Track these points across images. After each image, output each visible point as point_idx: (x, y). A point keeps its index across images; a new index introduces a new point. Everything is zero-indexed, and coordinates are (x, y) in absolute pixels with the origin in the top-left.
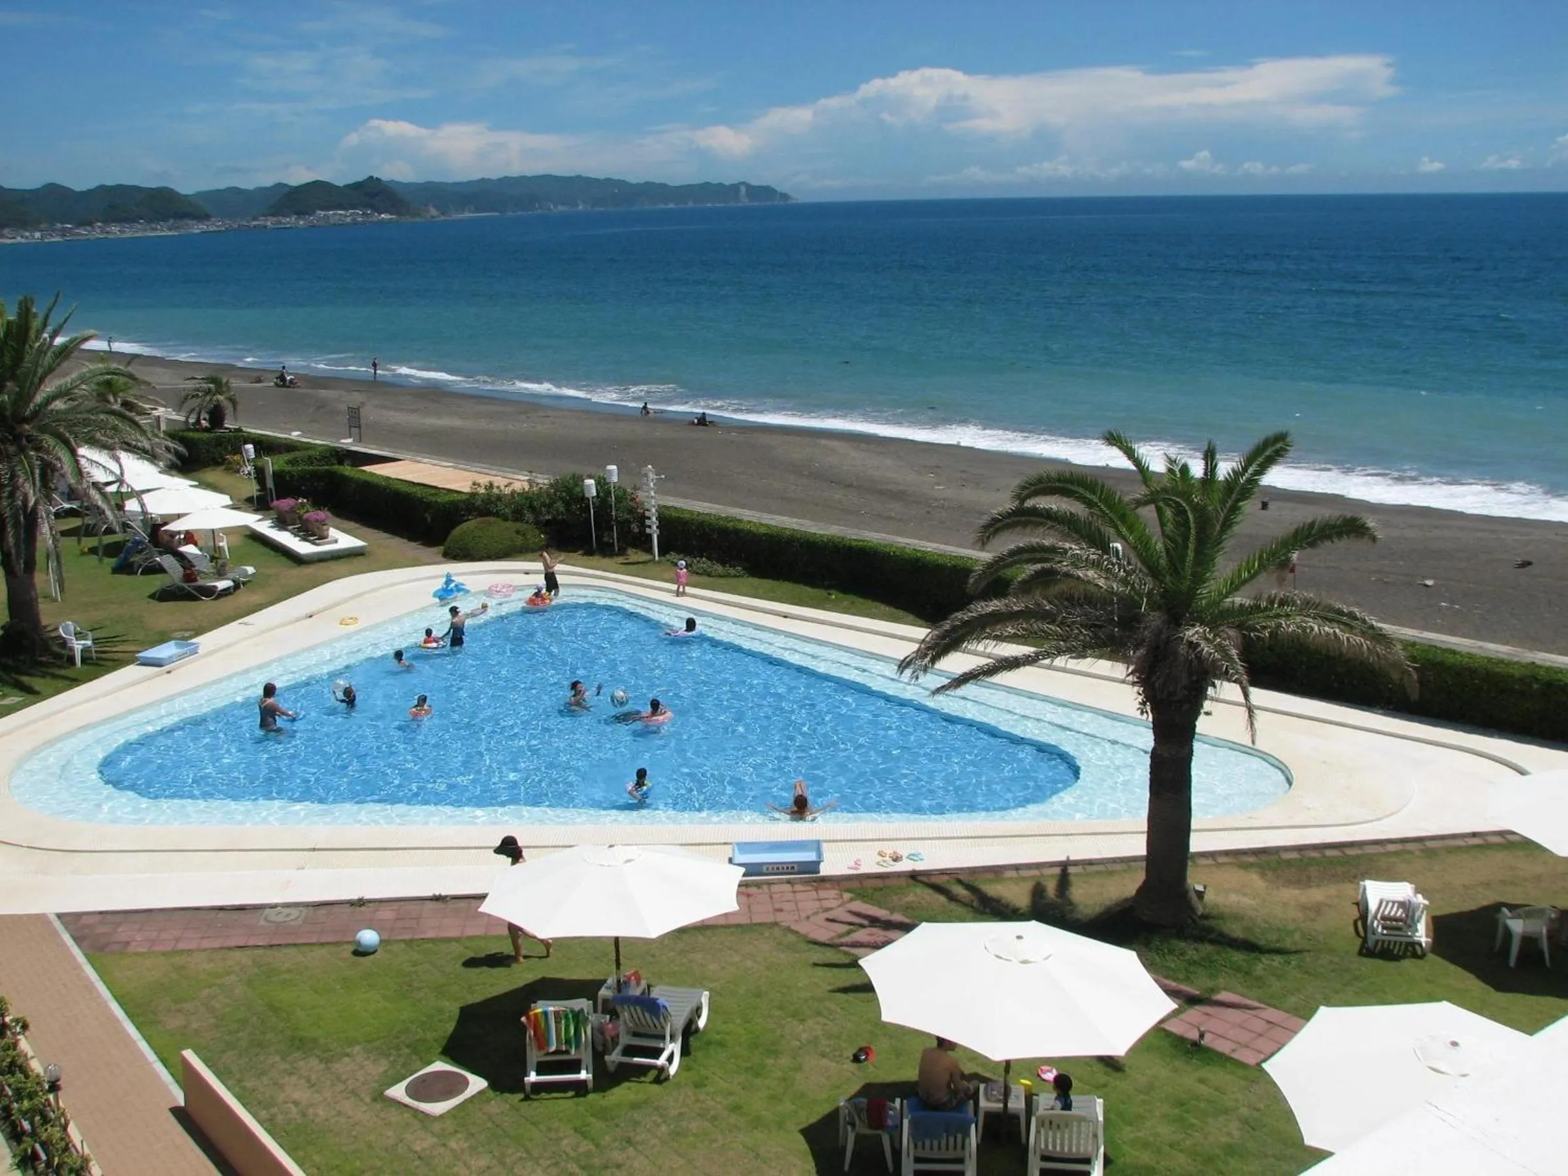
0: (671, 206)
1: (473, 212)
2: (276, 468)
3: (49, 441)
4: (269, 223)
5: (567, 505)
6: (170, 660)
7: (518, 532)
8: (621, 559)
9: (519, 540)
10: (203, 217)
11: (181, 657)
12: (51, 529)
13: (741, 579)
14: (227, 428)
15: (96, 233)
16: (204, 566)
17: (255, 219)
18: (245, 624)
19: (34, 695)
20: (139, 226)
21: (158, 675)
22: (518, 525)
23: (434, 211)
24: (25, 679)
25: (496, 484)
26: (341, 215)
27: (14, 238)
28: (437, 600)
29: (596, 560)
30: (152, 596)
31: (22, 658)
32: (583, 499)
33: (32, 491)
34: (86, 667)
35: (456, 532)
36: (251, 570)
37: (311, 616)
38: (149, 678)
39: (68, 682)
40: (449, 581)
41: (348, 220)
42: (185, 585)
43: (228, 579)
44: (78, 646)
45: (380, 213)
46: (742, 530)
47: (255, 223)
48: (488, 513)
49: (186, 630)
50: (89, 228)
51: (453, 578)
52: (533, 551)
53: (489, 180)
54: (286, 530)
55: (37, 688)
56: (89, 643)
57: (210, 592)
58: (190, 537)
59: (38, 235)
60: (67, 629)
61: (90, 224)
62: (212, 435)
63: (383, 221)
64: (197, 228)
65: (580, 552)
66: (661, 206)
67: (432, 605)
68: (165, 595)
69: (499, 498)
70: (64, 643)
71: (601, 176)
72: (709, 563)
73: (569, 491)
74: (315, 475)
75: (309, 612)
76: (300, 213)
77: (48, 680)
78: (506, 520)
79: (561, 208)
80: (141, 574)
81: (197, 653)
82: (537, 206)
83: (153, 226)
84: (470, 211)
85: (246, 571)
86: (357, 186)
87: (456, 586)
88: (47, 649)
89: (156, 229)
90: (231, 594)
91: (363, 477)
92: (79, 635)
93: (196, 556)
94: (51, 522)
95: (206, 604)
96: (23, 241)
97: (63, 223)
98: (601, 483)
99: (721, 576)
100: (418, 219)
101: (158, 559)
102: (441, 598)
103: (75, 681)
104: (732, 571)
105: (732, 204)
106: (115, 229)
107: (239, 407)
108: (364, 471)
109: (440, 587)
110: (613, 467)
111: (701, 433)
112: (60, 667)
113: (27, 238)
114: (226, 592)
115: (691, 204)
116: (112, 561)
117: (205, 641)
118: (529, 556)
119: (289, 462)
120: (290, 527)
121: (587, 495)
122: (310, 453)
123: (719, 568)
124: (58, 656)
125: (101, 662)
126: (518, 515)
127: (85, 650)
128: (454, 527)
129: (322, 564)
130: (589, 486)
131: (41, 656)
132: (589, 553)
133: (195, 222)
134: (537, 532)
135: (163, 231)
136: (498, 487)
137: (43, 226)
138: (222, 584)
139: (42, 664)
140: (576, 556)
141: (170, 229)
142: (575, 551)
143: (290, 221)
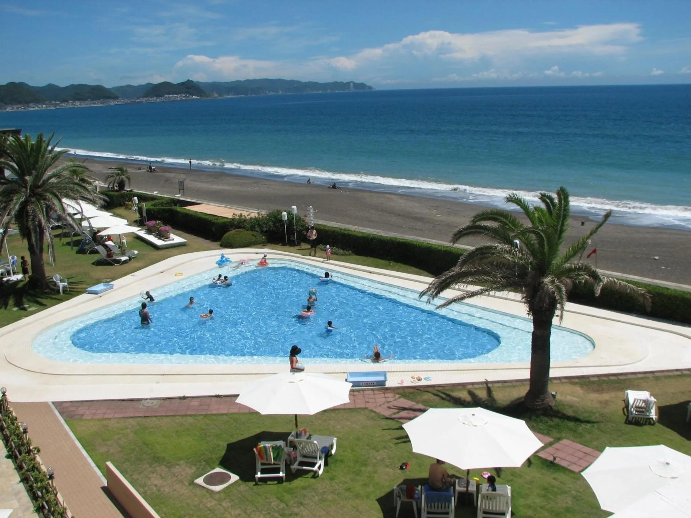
0: (320, 92)
1: (233, 95)
2: (147, 207)
3: (49, 196)
4: (144, 100)
5: (274, 223)
6: (101, 292)
7: (253, 235)
8: (298, 247)
9: (254, 239)
10: (115, 98)
11: (106, 290)
12: (50, 234)
13: (351, 256)
14: (126, 190)
15: (69, 105)
16: (116, 250)
17: (138, 98)
18: (134, 276)
19: (44, 306)
20: (87, 102)
21: (95, 298)
22: (253, 233)
23: (216, 95)
24: (39, 300)
25: (243, 215)
26: (176, 96)
27: (34, 108)
29: (287, 248)
30: (93, 264)
31: (38, 290)
32: (281, 221)
33: (43, 219)
34: (64, 295)
35: (226, 235)
36: (136, 252)
37: (162, 273)
38: (92, 299)
39: (56, 301)
40: (223, 257)
41: (179, 99)
42: (107, 259)
43: (126, 256)
44: (61, 285)
45: (192, 96)
46: (352, 235)
47: (138, 100)
48: (240, 227)
49: (108, 278)
50: (66, 103)
51: (225, 256)
52: (260, 244)
53: (240, 81)
54: (152, 235)
55: (44, 303)
56: (66, 284)
57: (118, 262)
58: (109, 238)
59: (44, 106)
60: (57, 278)
61: (67, 101)
62: (119, 193)
63: (193, 99)
64: (113, 103)
65: (280, 244)
66: (316, 92)
67: (215, 268)
68: (99, 263)
69: (245, 221)
70: (55, 284)
71: (290, 79)
72: (337, 249)
73: (275, 217)
74: (164, 210)
75: (161, 270)
76: (158, 96)
77: (49, 300)
78: (248, 230)
79: (272, 93)
80: (89, 254)
81: (112, 288)
82: (261, 92)
83: (94, 102)
84: (232, 95)
85: (134, 253)
86: (183, 84)
87: (226, 259)
88: (48, 287)
89: (95, 104)
90: (127, 262)
91: (185, 211)
92: (61, 281)
93: (113, 246)
94: (50, 231)
95: (117, 267)
96: (38, 109)
97: (55, 101)
98: (289, 214)
99: (342, 255)
100: (209, 98)
101: (96, 247)
102: (220, 265)
103: (61, 301)
104: (347, 253)
105: (347, 91)
106: (77, 103)
107: (131, 182)
108: (186, 209)
109: (219, 260)
110: (295, 207)
111: (333, 192)
112: (54, 294)
113: (40, 107)
114: (125, 262)
115: (329, 91)
116: (76, 248)
117: (116, 283)
118: (258, 246)
119: (153, 205)
120: (153, 234)
121: (283, 219)
122: (162, 201)
123: (341, 251)
124: (53, 290)
125: (72, 293)
126: (253, 228)
127: (64, 287)
128: (225, 233)
129: (168, 250)
130: (284, 215)
131: (45, 289)
132: (284, 244)
133: (112, 100)
134: (261, 235)
135: (98, 104)
136: (244, 216)
137: (47, 102)
138: (124, 258)
139: (46, 293)
140: (279, 246)
141: (101, 103)
142: (278, 244)
143: (153, 99)
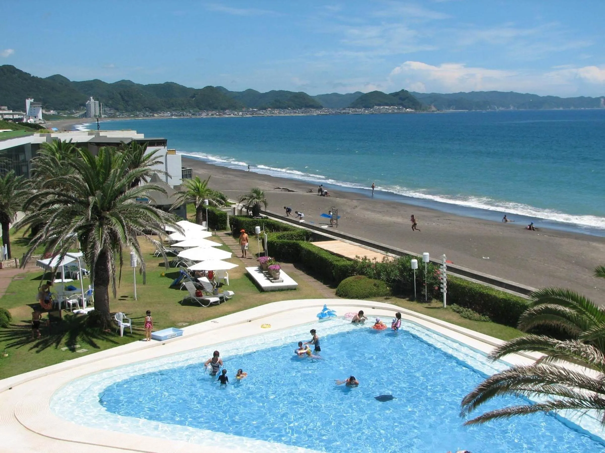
0: (561, 109)
1: (455, 110)
2: (270, 239)
4: (351, 111)
5: (401, 272)
6: (166, 338)
7: (375, 285)
8: (426, 305)
9: (375, 289)
10: (319, 107)
11: (172, 337)
13: (487, 323)
14: (261, 216)
15: (267, 113)
16: (209, 289)
17: (344, 109)
18: (214, 322)
19: (96, 348)
20: (288, 111)
21: (158, 345)
22: (377, 281)
23: (434, 109)
24: (94, 340)
25: (368, 258)
26: (387, 108)
27: (230, 115)
28: (318, 318)
29: (415, 304)
30: (180, 302)
31: (96, 329)
32: (411, 270)
33: (99, 246)
34: (125, 337)
35: (343, 282)
36: (231, 293)
37: (250, 321)
38: (152, 346)
39: (114, 344)
40: (325, 309)
41: (390, 111)
42: (195, 298)
43: (218, 297)
44: (122, 325)
45: (406, 109)
46: (491, 295)
47: (344, 111)
48: (363, 274)
49: (186, 322)
50: (264, 111)
51: (327, 307)
52: (382, 296)
53: (464, 93)
54: (262, 273)
55: (98, 345)
56: (129, 324)
57: (206, 303)
59: (241, 113)
60: (119, 317)
61: (265, 109)
62: (252, 219)
63: (407, 113)
64: (315, 113)
65: (407, 299)
66: (556, 109)
67: (315, 321)
68: (187, 302)
69: (369, 266)
70: (117, 324)
71: (524, 93)
72: (472, 312)
73: (403, 265)
74: (289, 245)
75: (249, 318)
76: (366, 107)
77: (105, 342)
78: (370, 277)
79: (501, 109)
80: (182, 290)
81: (182, 335)
82: (488, 107)
83: (295, 111)
84: (453, 109)
85: (229, 293)
86: (396, 94)
87: (328, 312)
88: (109, 326)
89: (296, 113)
90: (218, 304)
91: (310, 248)
92: (125, 321)
95: (204, 309)
96: (234, 116)
97: (253, 108)
98: (420, 261)
99: (476, 320)
100: (425, 112)
101: (184, 283)
102: (320, 318)
103: (117, 344)
104: (483, 318)
105: (595, 108)
106: (276, 111)
108: (312, 245)
109: (320, 312)
110: (427, 254)
112: (113, 336)
113: (236, 115)
114: (216, 303)
115: (572, 108)
117: (187, 330)
118: (379, 298)
119: (279, 238)
120: (264, 272)
121: (412, 268)
122: (292, 232)
123: (477, 315)
124: (113, 330)
125: (134, 336)
126: (378, 276)
127: (126, 328)
129: (274, 293)
130: (414, 263)
131: (105, 329)
132: (412, 300)
133: (315, 110)
134: (385, 286)
135: (299, 114)
136: (369, 260)
137: (244, 109)
138: (213, 299)
139: (105, 333)
140: (404, 301)
141: (303, 113)
142: (404, 298)
143: (361, 111)
